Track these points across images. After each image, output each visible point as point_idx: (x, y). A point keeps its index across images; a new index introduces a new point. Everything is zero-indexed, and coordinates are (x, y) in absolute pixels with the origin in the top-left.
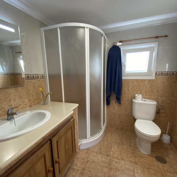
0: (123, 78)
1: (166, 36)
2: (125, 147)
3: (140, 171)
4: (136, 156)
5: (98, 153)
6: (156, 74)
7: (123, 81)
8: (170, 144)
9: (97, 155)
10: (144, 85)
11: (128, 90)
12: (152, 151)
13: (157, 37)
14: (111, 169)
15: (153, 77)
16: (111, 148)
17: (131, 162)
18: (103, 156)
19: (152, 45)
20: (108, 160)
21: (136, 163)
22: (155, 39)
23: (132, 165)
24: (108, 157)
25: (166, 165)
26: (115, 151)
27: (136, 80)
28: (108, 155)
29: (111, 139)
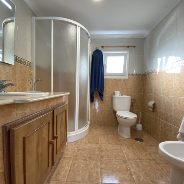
0: (105, 77)
1: (134, 47)
2: (110, 136)
3: (126, 149)
4: (120, 141)
5: (87, 143)
6: (129, 75)
7: (104, 80)
8: (142, 131)
9: (87, 145)
10: (121, 83)
11: (109, 88)
12: (131, 136)
13: (129, 47)
14: (102, 151)
15: (127, 77)
16: (98, 138)
17: (117, 144)
18: (93, 144)
19: (125, 52)
20: (98, 146)
21: (121, 144)
22: (126, 48)
23: (119, 146)
24: (97, 144)
25: (143, 142)
26: (102, 139)
27: (115, 79)
28: (97, 143)
29: (96, 132)
